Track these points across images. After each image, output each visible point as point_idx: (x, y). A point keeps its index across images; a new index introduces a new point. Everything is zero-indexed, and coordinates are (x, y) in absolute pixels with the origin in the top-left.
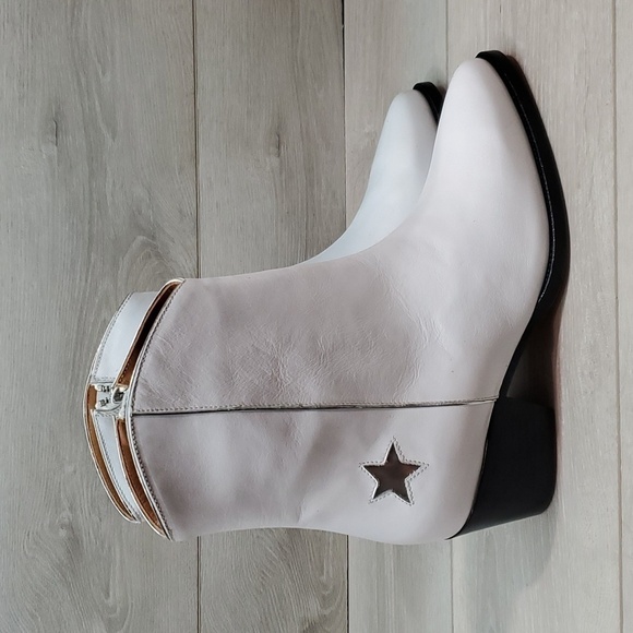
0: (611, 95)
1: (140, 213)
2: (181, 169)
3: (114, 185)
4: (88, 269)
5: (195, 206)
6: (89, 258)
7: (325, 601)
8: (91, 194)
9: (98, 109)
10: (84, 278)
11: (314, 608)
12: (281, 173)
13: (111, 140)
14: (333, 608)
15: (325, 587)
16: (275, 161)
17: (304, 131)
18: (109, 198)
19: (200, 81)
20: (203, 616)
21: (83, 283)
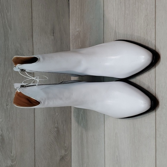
0: (154, 27)
1: (18, 51)
2: (29, 39)
3: (11, 43)
4: (5, 66)
5: (32, 49)
6: (5, 63)
7: (66, 151)
8: (5, 46)
9: (7, 22)
10: (3, 68)
11: (63, 152)
12: (54, 41)
13: (10, 31)
14: (68, 152)
15: (66, 147)
16: (53, 37)
17: (60, 30)
18: (10, 47)
19: (33, 15)
20: (36, 157)
21: (3, 70)
